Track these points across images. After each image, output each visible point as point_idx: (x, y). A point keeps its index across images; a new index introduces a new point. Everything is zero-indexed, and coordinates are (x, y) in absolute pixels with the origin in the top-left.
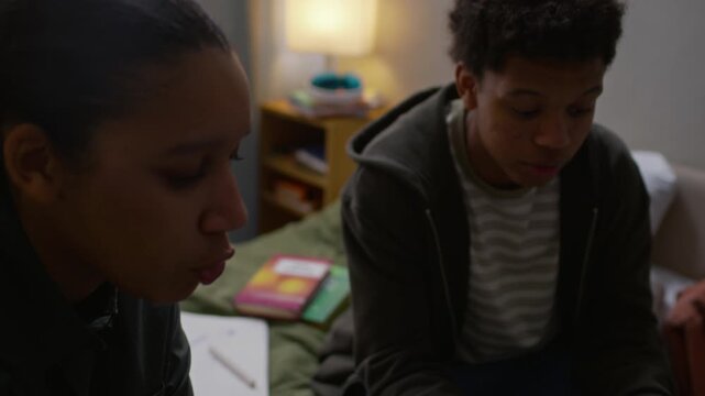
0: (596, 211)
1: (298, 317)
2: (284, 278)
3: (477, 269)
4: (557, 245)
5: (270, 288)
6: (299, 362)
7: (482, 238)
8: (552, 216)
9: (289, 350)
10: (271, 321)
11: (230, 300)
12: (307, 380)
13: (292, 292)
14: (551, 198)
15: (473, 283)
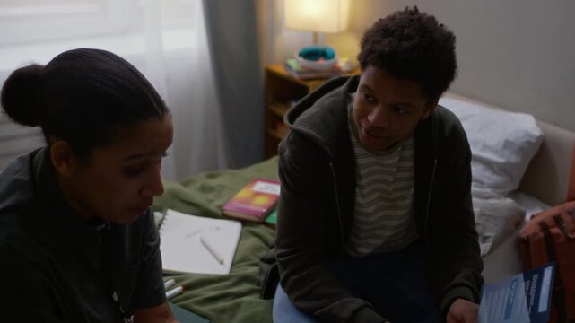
0: (436, 161)
1: (262, 221)
2: (258, 194)
3: (360, 200)
4: (412, 183)
5: (247, 201)
6: (256, 249)
7: (363, 182)
8: (410, 164)
9: (253, 241)
10: (244, 222)
11: (220, 207)
12: (257, 260)
13: (261, 204)
14: (409, 153)
15: (357, 208)
